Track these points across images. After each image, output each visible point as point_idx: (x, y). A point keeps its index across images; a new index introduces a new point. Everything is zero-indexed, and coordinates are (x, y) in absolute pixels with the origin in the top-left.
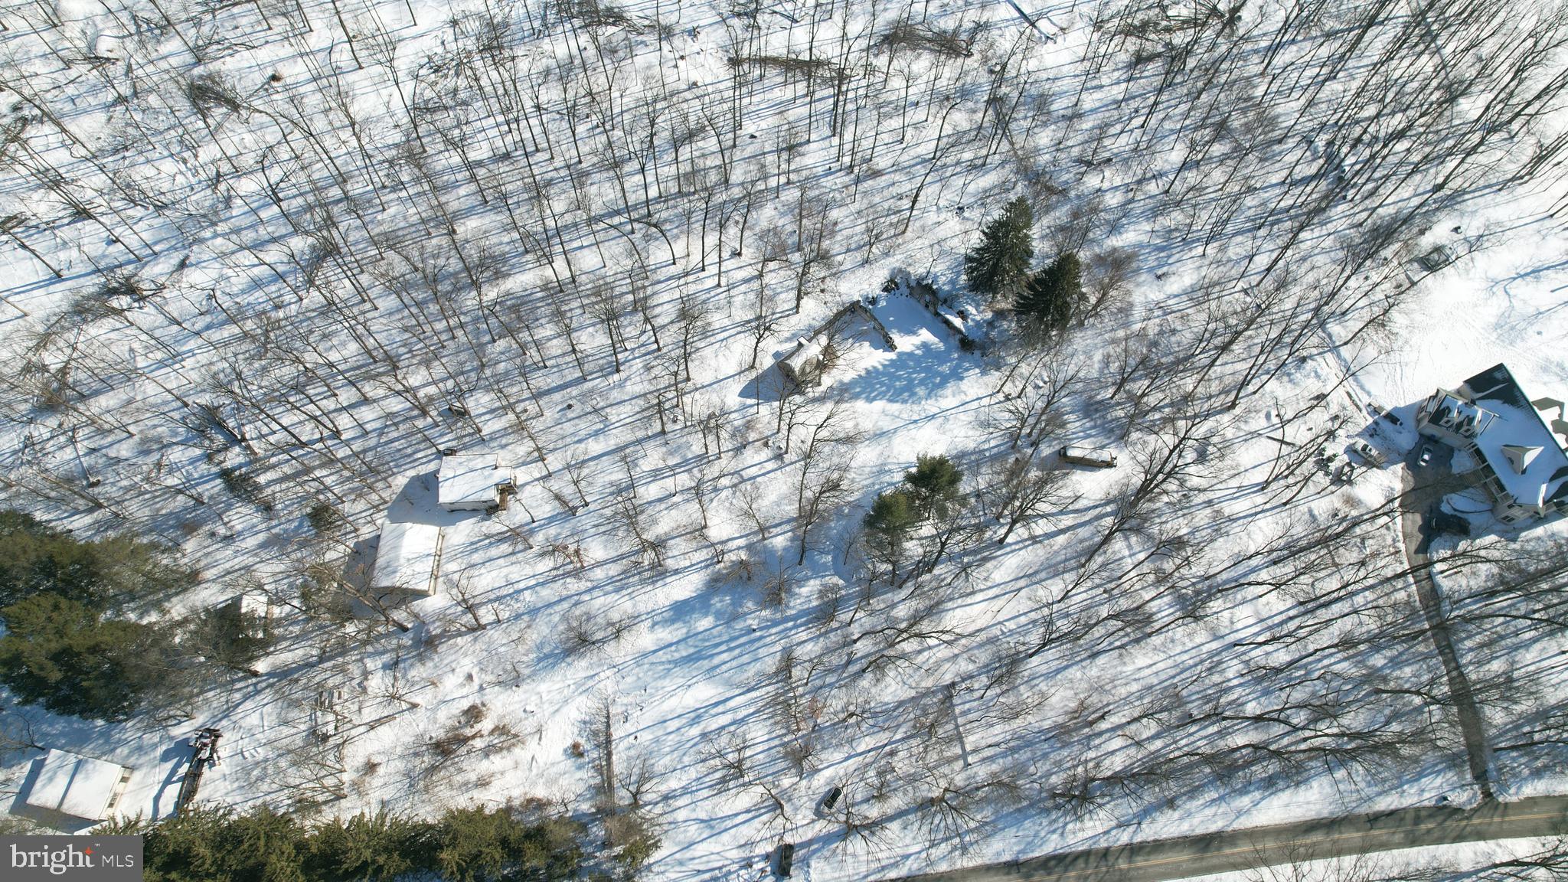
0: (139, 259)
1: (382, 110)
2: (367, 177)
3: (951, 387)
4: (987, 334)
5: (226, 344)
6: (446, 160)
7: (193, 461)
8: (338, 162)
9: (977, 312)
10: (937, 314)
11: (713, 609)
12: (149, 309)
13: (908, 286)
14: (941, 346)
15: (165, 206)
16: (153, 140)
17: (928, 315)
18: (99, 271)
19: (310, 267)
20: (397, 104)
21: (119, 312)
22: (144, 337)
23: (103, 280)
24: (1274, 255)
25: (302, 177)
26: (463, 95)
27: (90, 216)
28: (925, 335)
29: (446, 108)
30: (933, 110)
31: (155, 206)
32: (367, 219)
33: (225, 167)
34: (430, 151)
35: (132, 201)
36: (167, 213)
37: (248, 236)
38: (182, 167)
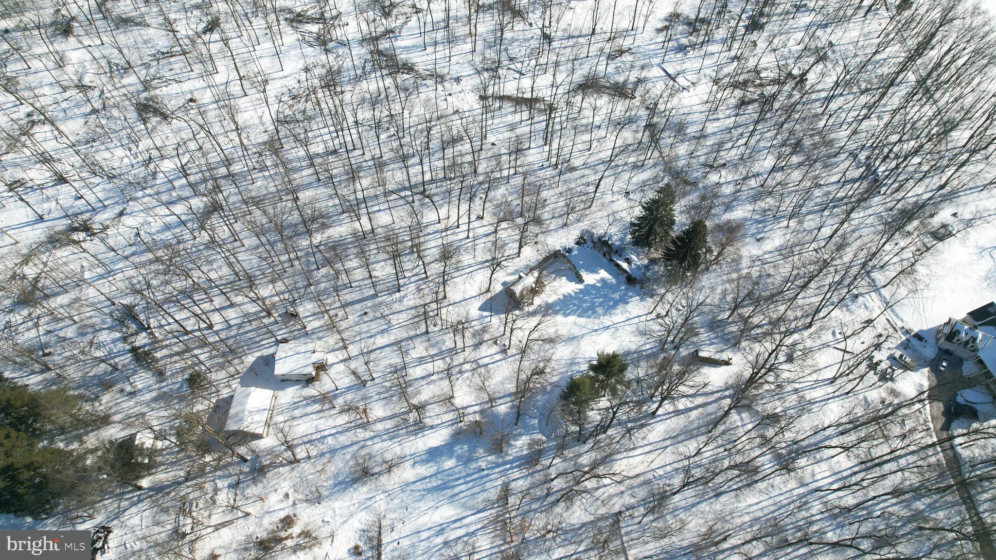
0: (94, 210)
1: (257, 121)
2: (244, 162)
3: (620, 309)
4: (644, 274)
5: (143, 265)
6: (295, 153)
7: (114, 341)
8: (226, 152)
9: (638, 260)
10: (611, 260)
11: (456, 455)
12: (96, 240)
13: (593, 242)
14: (614, 281)
15: (115, 177)
16: (111, 136)
17: (605, 261)
18: (68, 216)
19: (203, 218)
20: (267, 118)
21: (77, 243)
22: (91, 259)
23: (69, 222)
24: (835, 227)
25: (203, 161)
26: (310, 113)
27: (66, 182)
28: (603, 274)
29: (298, 121)
30: (610, 130)
31: (108, 176)
32: (241, 189)
33: (155, 153)
34: (286, 147)
35: (94, 173)
36: (115, 180)
37: (165, 198)
38: (128, 153)
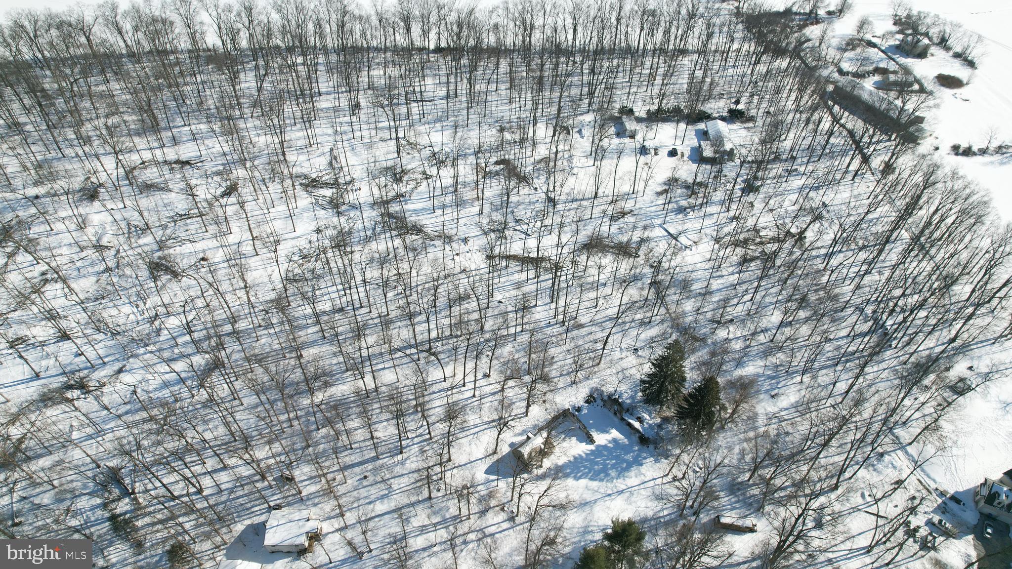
0: (93, 366)
1: (266, 280)
2: (250, 320)
3: (634, 471)
4: (657, 433)
5: (136, 424)
6: (301, 310)
7: (93, 508)
8: (233, 310)
9: (650, 419)
10: (623, 419)
12: (91, 398)
13: (602, 400)
14: (626, 441)
15: (119, 333)
16: (121, 293)
17: (616, 420)
18: (65, 373)
19: (203, 376)
20: (276, 277)
21: (70, 401)
22: (83, 418)
23: (66, 379)
24: (850, 381)
25: (209, 318)
26: (319, 272)
27: (69, 338)
28: (615, 434)
29: (306, 280)
30: (616, 287)
31: (112, 333)
32: (245, 346)
33: (162, 310)
34: (293, 305)
35: (98, 330)
36: (118, 337)
37: (166, 354)
38: (135, 310)
